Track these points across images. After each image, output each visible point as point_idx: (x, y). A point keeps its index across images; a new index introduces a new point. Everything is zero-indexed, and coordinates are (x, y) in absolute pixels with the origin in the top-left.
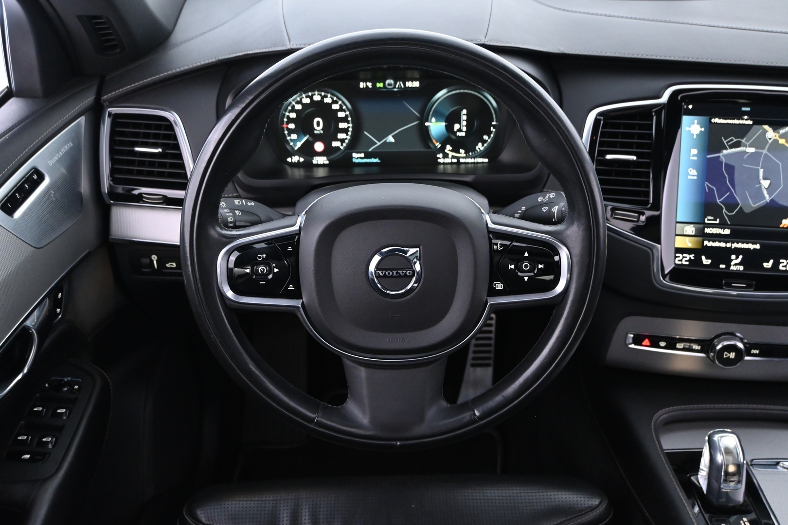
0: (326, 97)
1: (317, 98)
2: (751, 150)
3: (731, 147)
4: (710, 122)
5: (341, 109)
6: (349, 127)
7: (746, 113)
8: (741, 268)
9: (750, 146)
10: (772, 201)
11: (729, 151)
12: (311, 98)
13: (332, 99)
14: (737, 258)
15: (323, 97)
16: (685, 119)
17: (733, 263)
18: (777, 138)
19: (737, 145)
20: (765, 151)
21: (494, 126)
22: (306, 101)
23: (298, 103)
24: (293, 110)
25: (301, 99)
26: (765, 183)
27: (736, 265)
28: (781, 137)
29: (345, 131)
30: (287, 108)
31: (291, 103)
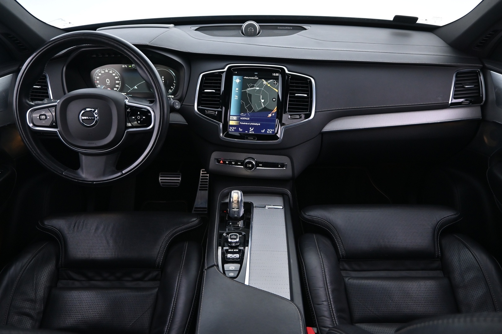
0: (110, 71)
1: (107, 71)
2: (258, 88)
3: (251, 87)
4: (243, 78)
5: (116, 76)
6: (120, 82)
7: (256, 75)
8: (253, 132)
9: (257, 87)
10: (265, 107)
11: (250, 89)
12: (104, 71)
13: (113, 71)
14: (252, 129)
15: (109, 71)
16: (234, 77)
17: (250, 131)
18: (267, 84)
19: (253, 86)
20: (263, 89)
21: (175, 83)
22: (103, 72)
23: (100, 73)
24: (98, 76)
25: (101, 72)
26: (263, 101)
27: (251, 131)
28: (268, 84)
29: (118, 84)
30: (96, 75)
31: (97, 73)
